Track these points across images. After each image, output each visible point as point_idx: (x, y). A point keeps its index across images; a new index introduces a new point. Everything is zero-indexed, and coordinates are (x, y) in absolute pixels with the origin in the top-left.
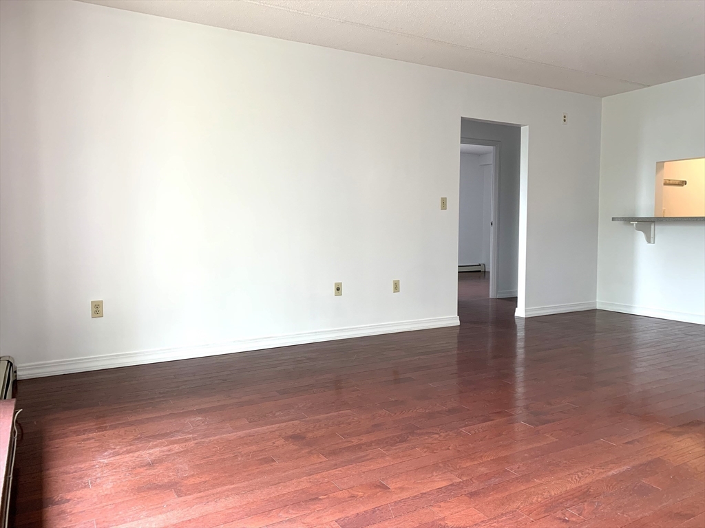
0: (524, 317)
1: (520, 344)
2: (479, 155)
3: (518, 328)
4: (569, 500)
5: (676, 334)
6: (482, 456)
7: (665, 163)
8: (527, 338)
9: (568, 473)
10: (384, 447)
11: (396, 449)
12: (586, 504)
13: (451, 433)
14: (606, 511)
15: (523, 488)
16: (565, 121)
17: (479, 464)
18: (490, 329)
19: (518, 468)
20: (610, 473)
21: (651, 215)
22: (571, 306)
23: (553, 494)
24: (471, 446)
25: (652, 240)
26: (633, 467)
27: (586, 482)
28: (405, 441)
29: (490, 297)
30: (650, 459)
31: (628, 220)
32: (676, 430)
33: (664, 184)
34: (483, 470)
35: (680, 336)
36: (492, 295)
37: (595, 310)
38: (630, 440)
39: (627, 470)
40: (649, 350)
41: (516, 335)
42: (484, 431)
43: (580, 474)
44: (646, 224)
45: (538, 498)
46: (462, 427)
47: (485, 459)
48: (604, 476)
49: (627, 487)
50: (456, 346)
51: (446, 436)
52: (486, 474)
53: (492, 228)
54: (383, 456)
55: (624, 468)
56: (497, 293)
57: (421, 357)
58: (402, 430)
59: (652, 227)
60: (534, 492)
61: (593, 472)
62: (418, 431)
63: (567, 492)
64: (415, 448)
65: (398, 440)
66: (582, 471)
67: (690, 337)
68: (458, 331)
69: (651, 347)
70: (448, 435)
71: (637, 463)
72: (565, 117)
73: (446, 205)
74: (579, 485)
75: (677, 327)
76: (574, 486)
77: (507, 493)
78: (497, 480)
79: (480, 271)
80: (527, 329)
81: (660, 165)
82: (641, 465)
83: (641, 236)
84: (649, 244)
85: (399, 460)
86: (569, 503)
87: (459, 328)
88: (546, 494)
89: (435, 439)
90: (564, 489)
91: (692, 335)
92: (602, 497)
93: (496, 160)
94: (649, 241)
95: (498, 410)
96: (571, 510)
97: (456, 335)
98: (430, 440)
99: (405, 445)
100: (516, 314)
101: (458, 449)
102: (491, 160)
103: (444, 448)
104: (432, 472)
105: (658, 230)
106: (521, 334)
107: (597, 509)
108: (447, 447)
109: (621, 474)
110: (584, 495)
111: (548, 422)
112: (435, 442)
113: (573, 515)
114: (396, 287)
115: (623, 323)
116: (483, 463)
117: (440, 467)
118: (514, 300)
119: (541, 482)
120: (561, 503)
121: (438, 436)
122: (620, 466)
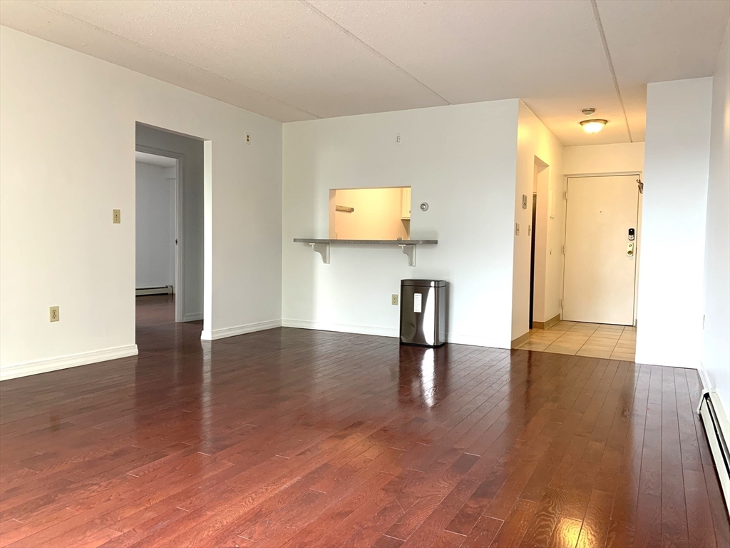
0: (211, 339)
1: (207, 368)
2: (164, 167)
3: (204, 351)
4: (242, 525)
5: (347, 345)
6: (149, 500)
7: (337, 191)
8: (214, 361)
9: (242, 497)
10: (19, 516)
11: (37, 515)
12: (257, 525)
13: (114, 480)
14: (276, 527)
15: (194, 524)
16: (248, 140)
17: (146, 509)
18: (176, 355)
19: (191, 503)
20: (282, 488)
21: (326, 237)
22: (259, 325)
23: (225, 523)
24: (138, 490)
25: (327, 260)
26: (303, 477)
27: (260, 502)
28: (53, 501)
29: (176, 321)
30: (318, 466)
31: (308, 241)
32: (341, 433)
33: (336, 210)
34: (150, 515)
35: (349, 346)
36: (178, 318)
37: (280, 328)
38: (303, 451)
39: (298, 482)
40: (325, 361)
41: (202, 359)
42: (154, 470)
43: (254, 495)
44: (322, 245)
45: (209, 532)
46: (127, 471)
47: (153, 502)
48: (276, 492)
49: (297, 499)
50: (134, 378)
51: (108, 484)
52: (153, 519)
53: (177, 247)
54: (18, 527)
55: (295, 480)
56: (183, 315)
57: (86, 396)
58: (49, 489)
59: (328, 248)
60: (205, 526)
61: (267, 490)
62: (72, 486)
63: (240, 517)
64: (65, 507)
65: (42, 503)
66: (255, 492)
67: (358, 346)
68: (136, 361)
69: (325, 359)
70: (111, 483)
71: (307, 471)
72: (248, 137)
73: (119, 218)
74: (252, 506)
75: (347, 338)
76: (247, 510)
77: (176, 535)
78: (164, 523)
79: (167, 294)
80: (214, 352)
81: (332, 192)
82: (310, 474)
83: (319, 256)
84: (326, 264)
85: (40, 528)
86: (241, 528)
87: (137, 358)
88: (218, 525)
89: (93, 492)
90: (237, 515)
91: (358, 345)
92: (273, 514)
93: (179, 173)
94: (325, 262)
95: (173, 443)
96: (243, 535)
97: (134, 366)
98: (87, 494)
99: (51, 507)
100: (202, 338)
101: (122, 497)
102: (175, 174)
103: (103, 500)
104: (85, 533)
105: (333, 251)
106: (207, 357)
107: (267, 528)
108: (107, 498)
109: (293, 486)
110: (257, 516)
111: (225, 447)
112: (92, 494)
113: (243, 541)
114: (55, 315)
115: (304, 337)
116: (149, 508)
117: (96, 524)
118: (200, 323)
119: (214, 513)
120: (233, 531)
121: (96, 487)
122: (292, 479)
